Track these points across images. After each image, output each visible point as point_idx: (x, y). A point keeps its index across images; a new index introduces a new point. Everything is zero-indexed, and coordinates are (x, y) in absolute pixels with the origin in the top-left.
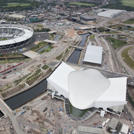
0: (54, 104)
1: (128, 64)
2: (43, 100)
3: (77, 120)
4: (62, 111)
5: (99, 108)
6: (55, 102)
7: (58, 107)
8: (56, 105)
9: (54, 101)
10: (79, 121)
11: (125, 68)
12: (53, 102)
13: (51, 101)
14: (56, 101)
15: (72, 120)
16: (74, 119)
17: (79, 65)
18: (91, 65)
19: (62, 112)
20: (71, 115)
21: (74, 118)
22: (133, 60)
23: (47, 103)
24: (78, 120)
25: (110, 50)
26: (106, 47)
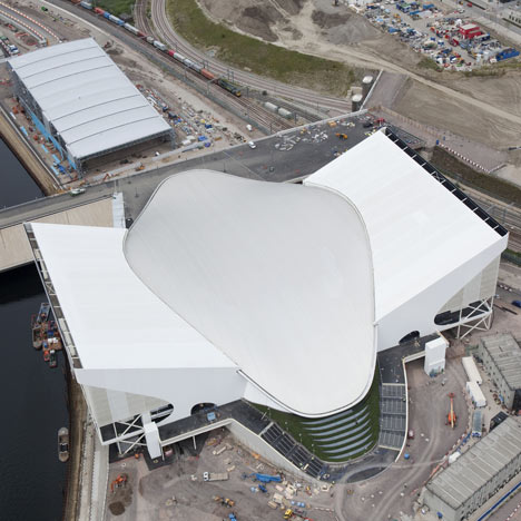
0: (201, 483)
1: (257, 71)
2: (128, 509)
3: (379, 465)
4: (279, 481)
5: (401, 341)
6: (191, 463)
7: (238, 484)
8: (214, 477)
9: (186, 467)
10: (394, 465)
11: (265, 93)
12: (183, 477)
13: (168, 477)
14: (187, 457)
15: (362, 487)
16: (365, 475)
17: (80, 194)
18: (126, 162)
19: (279, 488)
20: (334, 466)
21: (363, 468)
22: (260, 39)
23: (162, 504)
24: (382, 460)
25: (114, 38)
26: (78, 26)
